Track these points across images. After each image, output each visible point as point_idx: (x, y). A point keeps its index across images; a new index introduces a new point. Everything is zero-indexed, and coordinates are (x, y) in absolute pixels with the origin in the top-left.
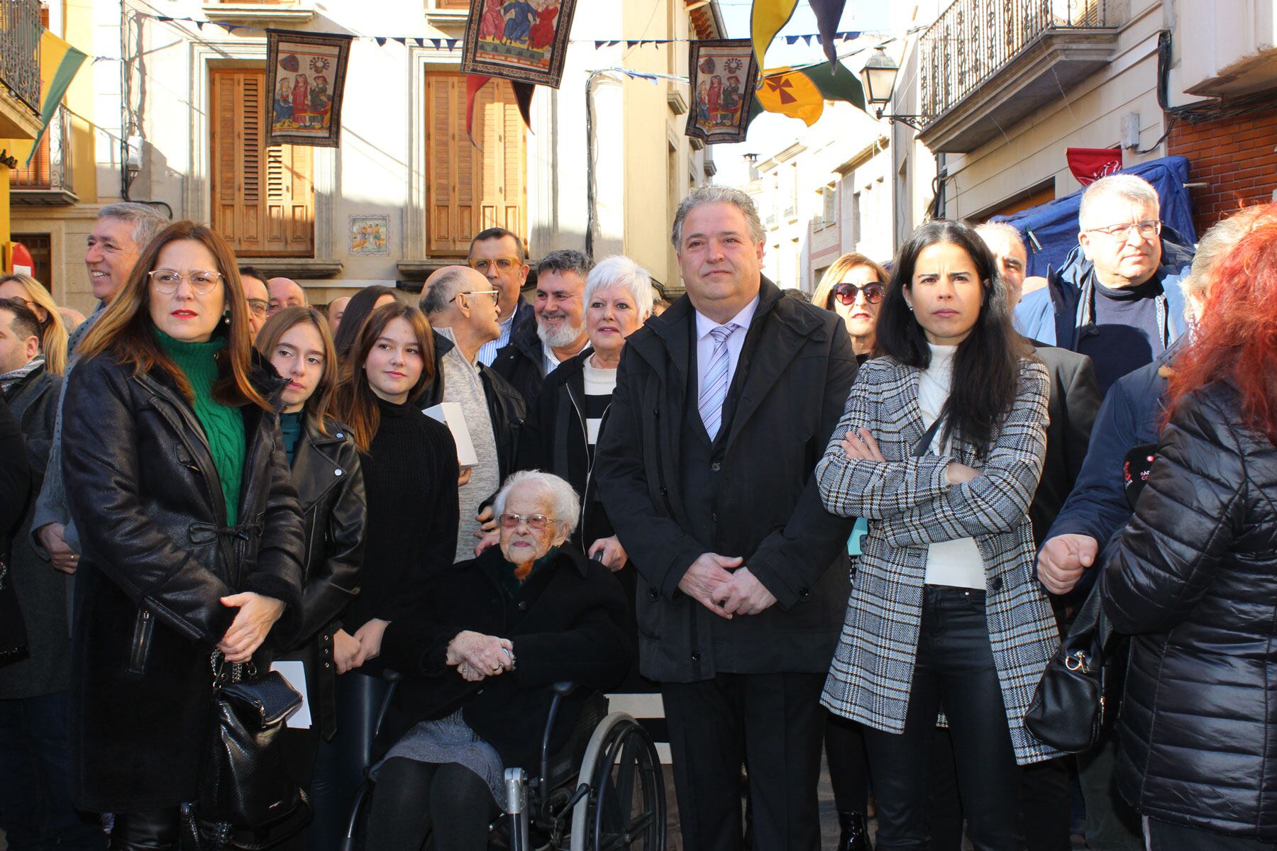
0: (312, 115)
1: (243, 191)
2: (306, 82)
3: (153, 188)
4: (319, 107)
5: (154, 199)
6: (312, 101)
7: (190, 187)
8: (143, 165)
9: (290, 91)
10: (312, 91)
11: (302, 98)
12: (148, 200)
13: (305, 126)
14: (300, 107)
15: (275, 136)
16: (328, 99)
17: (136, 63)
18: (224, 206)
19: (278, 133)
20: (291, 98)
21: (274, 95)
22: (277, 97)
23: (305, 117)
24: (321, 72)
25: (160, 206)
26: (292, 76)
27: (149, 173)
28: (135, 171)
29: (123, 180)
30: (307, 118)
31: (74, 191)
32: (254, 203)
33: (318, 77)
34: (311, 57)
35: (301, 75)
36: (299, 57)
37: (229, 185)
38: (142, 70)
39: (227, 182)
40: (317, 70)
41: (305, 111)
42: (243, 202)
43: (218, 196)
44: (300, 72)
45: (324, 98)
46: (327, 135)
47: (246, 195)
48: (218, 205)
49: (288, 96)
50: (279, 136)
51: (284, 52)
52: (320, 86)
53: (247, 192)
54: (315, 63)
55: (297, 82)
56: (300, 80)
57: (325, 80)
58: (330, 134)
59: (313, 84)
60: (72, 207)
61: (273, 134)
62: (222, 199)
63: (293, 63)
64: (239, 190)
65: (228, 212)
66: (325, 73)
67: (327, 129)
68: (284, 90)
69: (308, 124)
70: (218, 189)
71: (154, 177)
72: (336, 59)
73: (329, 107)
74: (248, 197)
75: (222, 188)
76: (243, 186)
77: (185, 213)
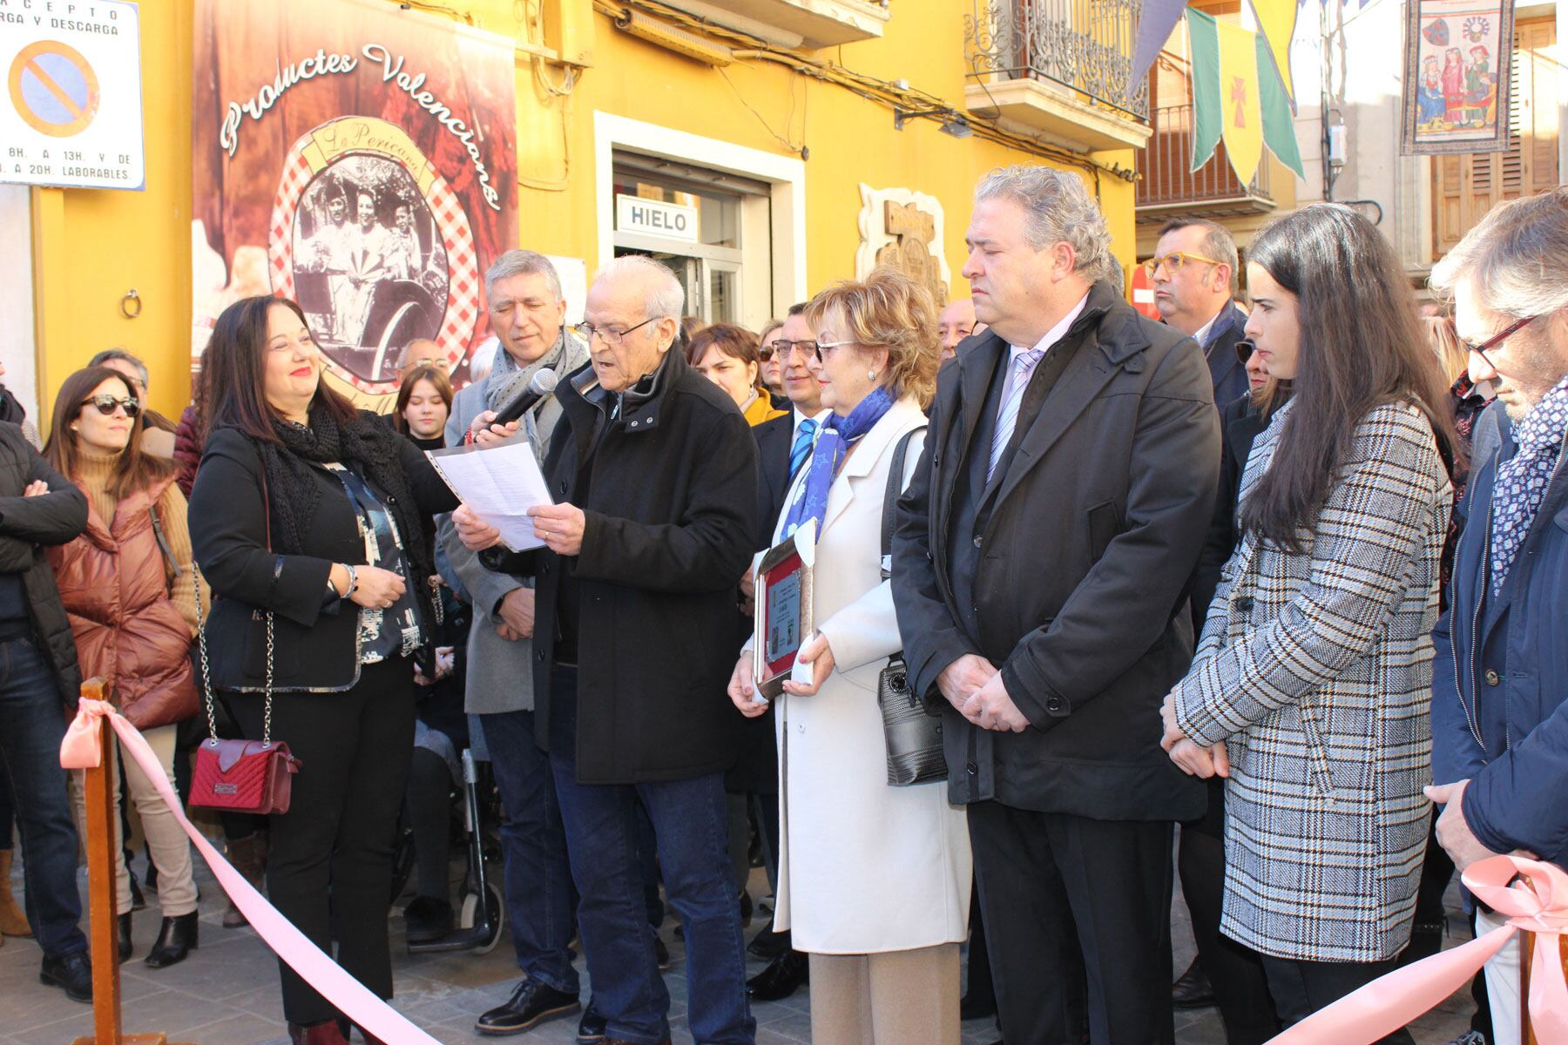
0: (1470, 108)
1: (1471, 179)
2: (1459, 60)
3: (1360, 184)
4: (1478, 95)
5: (1362, 198)
6: (1468, 87)
7: (1403, 179)
8: (1348, 158)
9: (1439, 75)
10: (1468, 72)
11: (1456, 84)
12: (1354, 200)
13: (1461, 125)
14: (1452, 98)
15: (1421, 142)
16: (1491, 80)
17: (1336, 39)
18: (1447, 198)
19: (1425, 139)
20: (1440, 88)
21: (1417, 80)
22: (1422, 84)
23: (1460, 112)
24: (1479, 39)
25: (1368, 205)
26: (1440, 51)
27: (1355, 167)
28: (1338, 167)
29: (1324, 178)
30: (1464, 113)
31: (1271, 197)
32: (1486, 191)
33: (1475, 49)
34: (1462, 20)
35: (1452, 50)
36: (1448, 20)
37: (1454, 171)
38: (1343, 45)
39: (1452, 169)
40: (1474, 37)
41: (1459, 103)
42: (1471, 192)
43: (1440, 186)
44: (1451, 46)
45: (1485, 80)
46: (1493, 135)
47: (1475, 182)
48: (1440, 198)
49: (1436, 83)
50: (1426, 142)
51: (1428, 15)
52: (1479, 63)
53: (1477, 178)
54: (1470, 28)
55: (1448, 61)
56: (1453, 57)
57: (1485, 52)
58: (1496, 133)
59: (1469, 60)
60: (1268, 215)
61: (1418, 139)
62: (1445, 190)
63: (1441, 32)
64: (1467, 177)
65: (1453, 206)
66: (1484, 41)
67: (1491, 126)
68: (1431, 73)
69: (1465, 121)
70: (1440, 178)
71: (1361, 172)
72: (1498, 16)
73: (1493, 92)
74: (1478, 185)
75: (1445, 176)
76: (1471, 172)
77: (1397, 212)
